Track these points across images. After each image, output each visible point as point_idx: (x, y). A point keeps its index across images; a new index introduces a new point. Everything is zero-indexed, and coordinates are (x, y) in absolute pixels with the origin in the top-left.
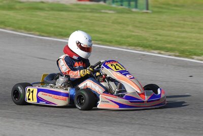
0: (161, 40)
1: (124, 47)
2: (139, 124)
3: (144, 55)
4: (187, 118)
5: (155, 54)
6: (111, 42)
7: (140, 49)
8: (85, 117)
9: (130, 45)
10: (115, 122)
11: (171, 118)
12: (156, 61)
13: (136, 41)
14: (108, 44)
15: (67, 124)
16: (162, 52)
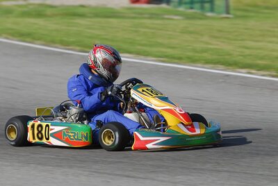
0: (249, 55)
1: (199, 65)
3: (228, 75)
5: (243, 73)
6: (180, 59)
7: (222, 67)
8: (150, 163)
9: (207, 62)
10: (194, 169)
12: (245, 83)
13: (215, 57)
14: (176, 61)
15: (127, 173)
16: (253, 71)
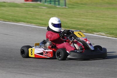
0: (74, 24)
2: (65, 72)
4: (93, 68)
8: (33, 68)
10: (51, 71)
11: (83, 68)
14: (44, 26)
15: (22, 72)
